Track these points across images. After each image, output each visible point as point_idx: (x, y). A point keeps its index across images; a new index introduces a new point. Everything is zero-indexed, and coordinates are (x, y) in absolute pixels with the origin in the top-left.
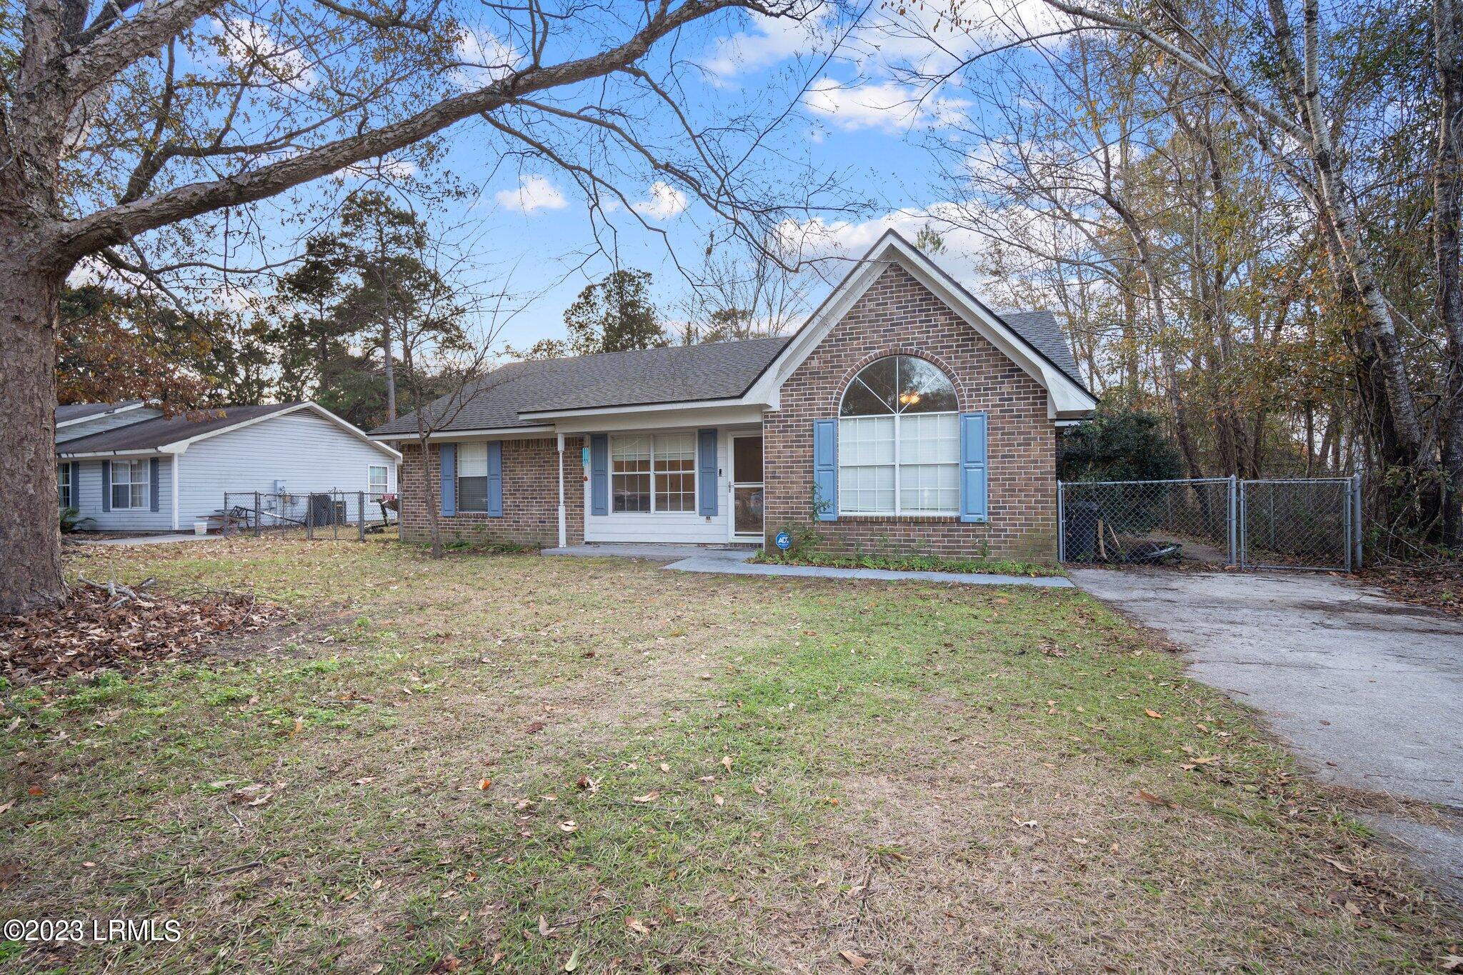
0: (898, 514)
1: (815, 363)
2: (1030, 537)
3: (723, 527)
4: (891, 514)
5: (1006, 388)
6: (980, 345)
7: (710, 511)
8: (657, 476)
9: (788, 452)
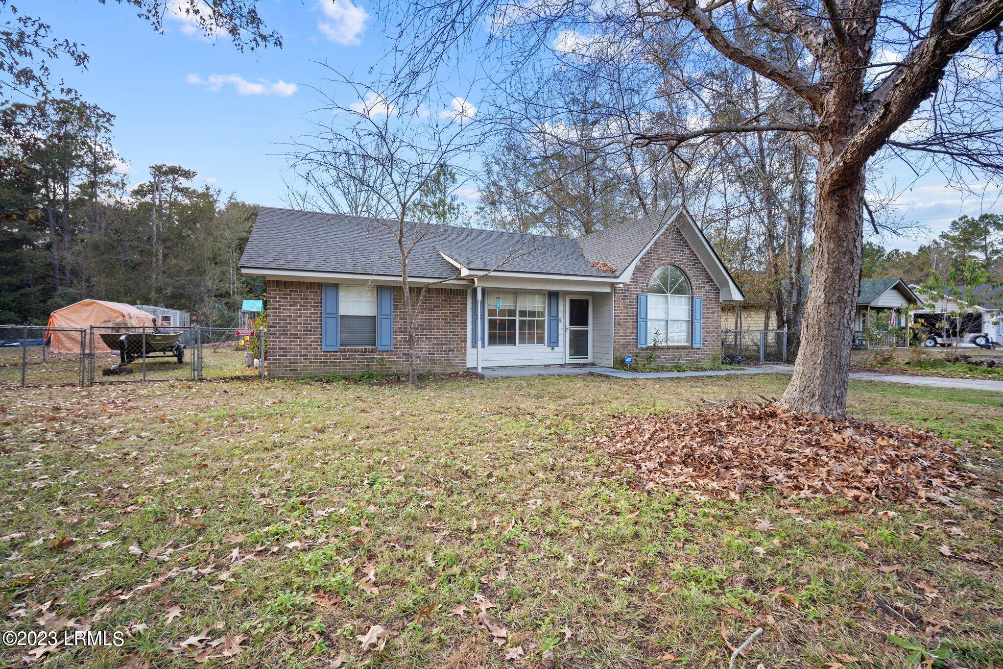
0: (669, 344)
2: (714, 354)
3: (561, 354)
4: (666, 344)
5: (707, 287)
7: (553, 343)
8: (521, 321)
9: (625, 310)
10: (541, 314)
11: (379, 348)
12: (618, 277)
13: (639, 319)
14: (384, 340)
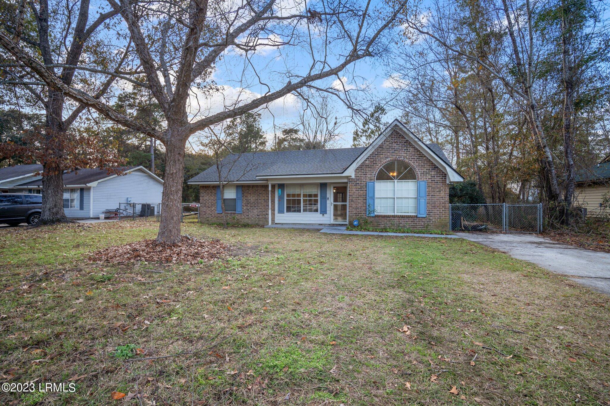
0: (396, 214)
1: (367, 162)
2: (441, 222)
3: (329, 218)
4: (393, 214)
5: (433, 173)
6: (425, 158)
7: (324, 212)
8: (304, 200)
9: (357, 192)
10: (316, 196)
11: (237, 212)
12: (342, 173)
13: (368, 198)
14: (239, 209)
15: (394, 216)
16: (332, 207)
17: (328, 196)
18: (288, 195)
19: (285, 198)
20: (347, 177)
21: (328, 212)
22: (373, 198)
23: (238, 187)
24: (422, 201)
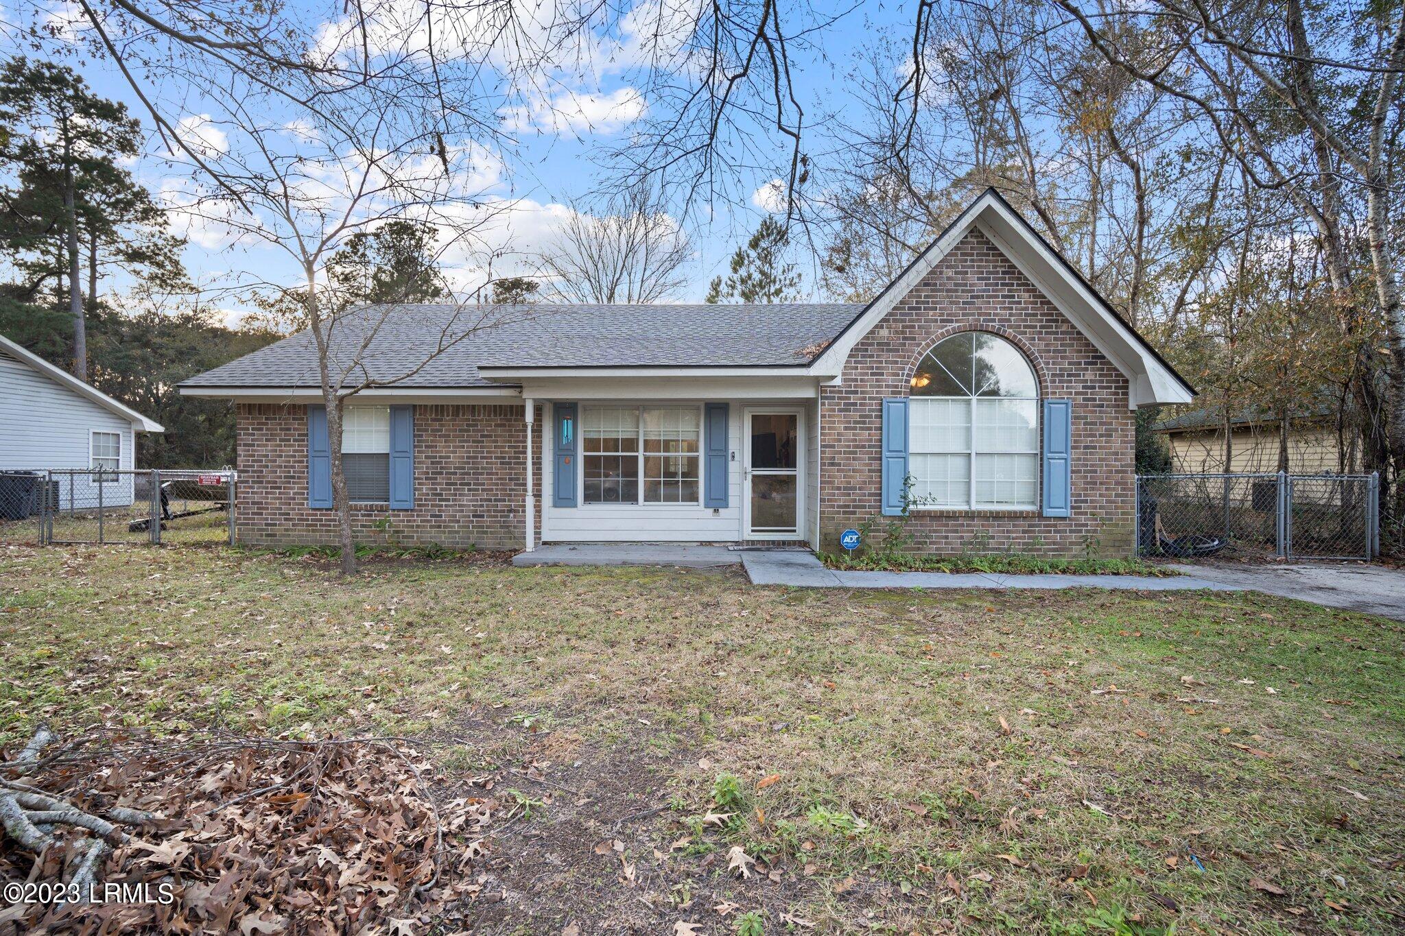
0: (975, 507)
1: (884, 332)
2: (1110, 533)
4: (964, 508)
5: (1089, 375)
6: (1064, 328)
7: (718, 501)
8: (647, 459)
9: (849, 434)
10: (691, 445)
11: (393, 504)
12: (808, 365)
13: (885, 454)
14: (401, 493)
15: (970, 515)
16: (748, 485)
17: (733, 446)
18: (591, 444)
19: (581, 453)
20: (816, 381)
21: (733, 500)
22: (903, 454)
23: (398, 410)
24: (1057, 467)
